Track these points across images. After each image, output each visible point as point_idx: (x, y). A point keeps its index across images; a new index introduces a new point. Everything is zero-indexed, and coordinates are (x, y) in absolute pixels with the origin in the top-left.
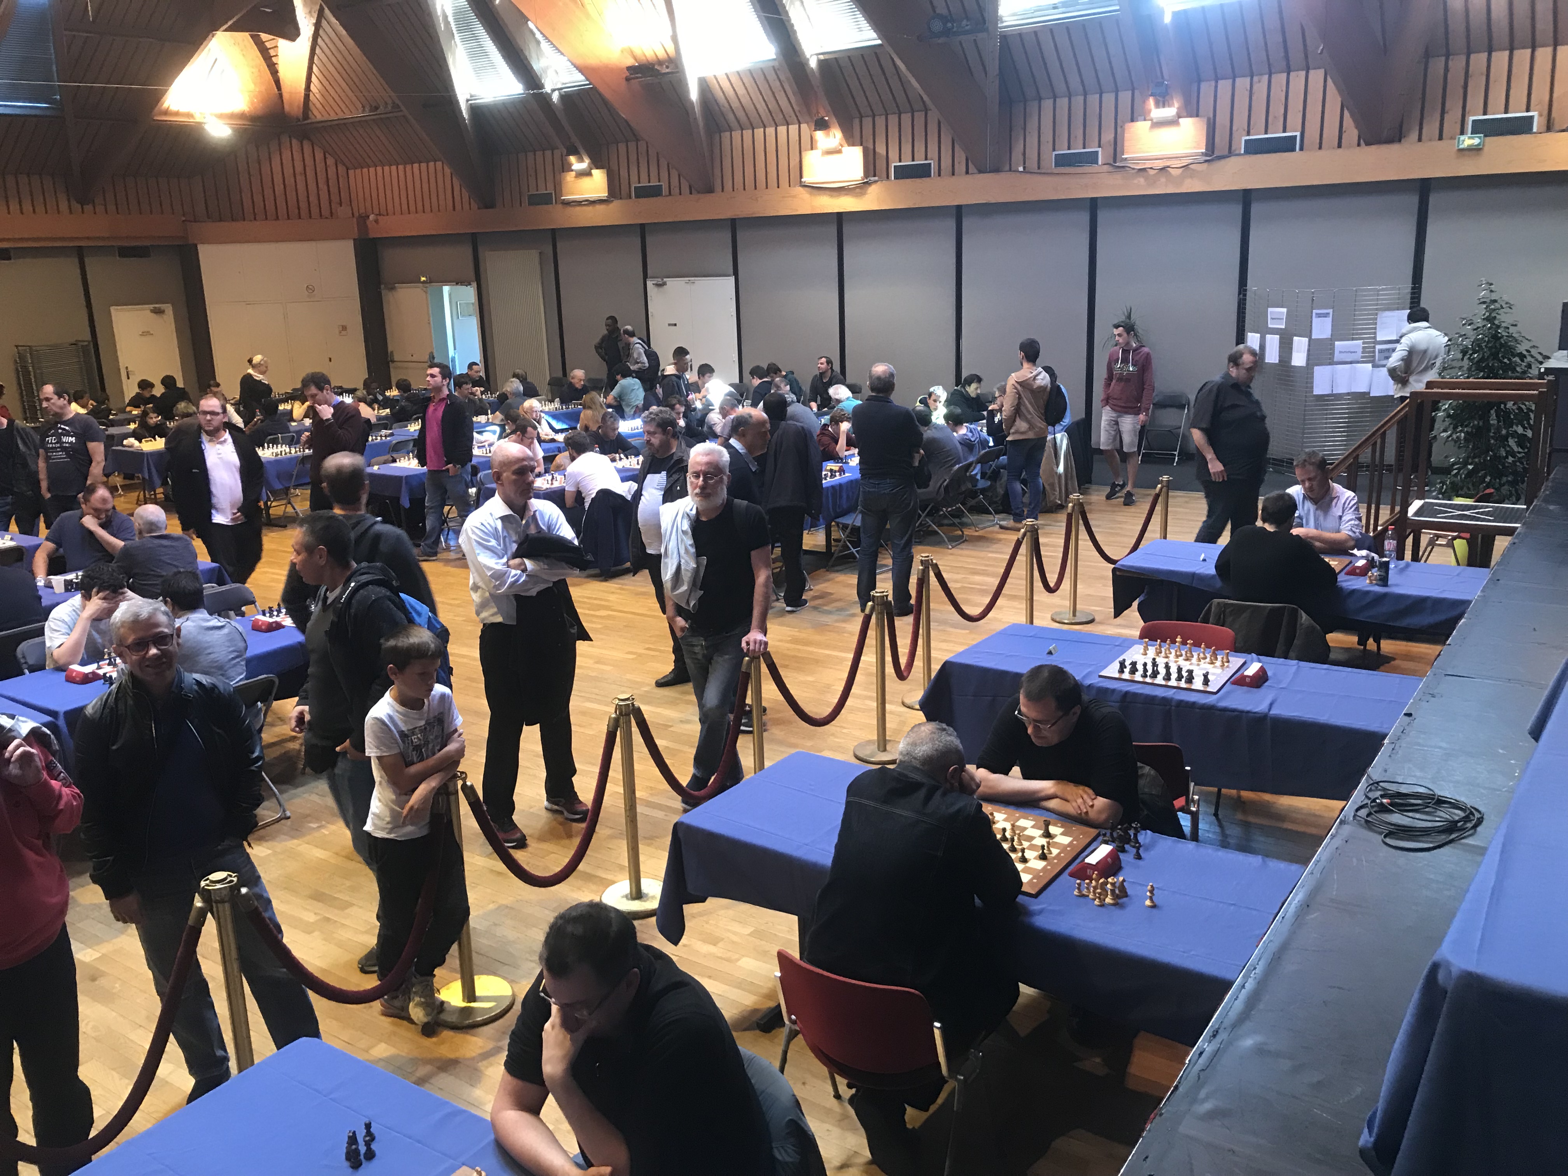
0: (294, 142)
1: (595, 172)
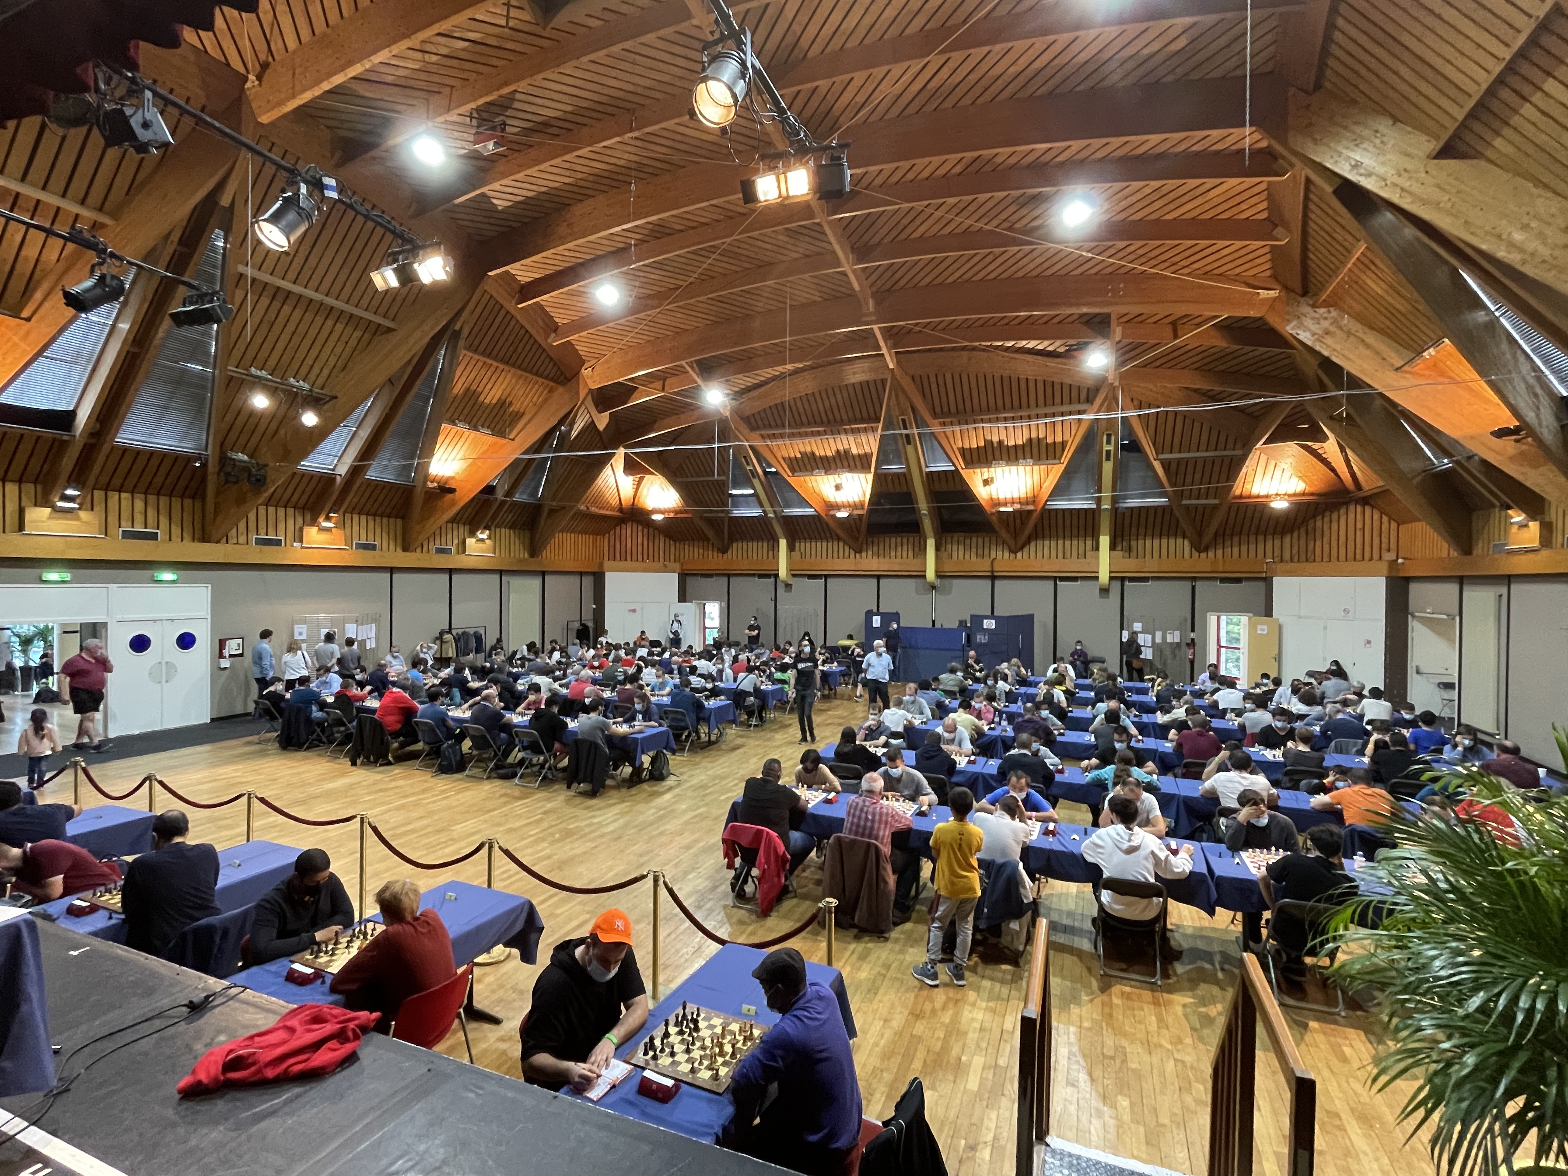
0: (1359, 508)
1: (1531, 524)
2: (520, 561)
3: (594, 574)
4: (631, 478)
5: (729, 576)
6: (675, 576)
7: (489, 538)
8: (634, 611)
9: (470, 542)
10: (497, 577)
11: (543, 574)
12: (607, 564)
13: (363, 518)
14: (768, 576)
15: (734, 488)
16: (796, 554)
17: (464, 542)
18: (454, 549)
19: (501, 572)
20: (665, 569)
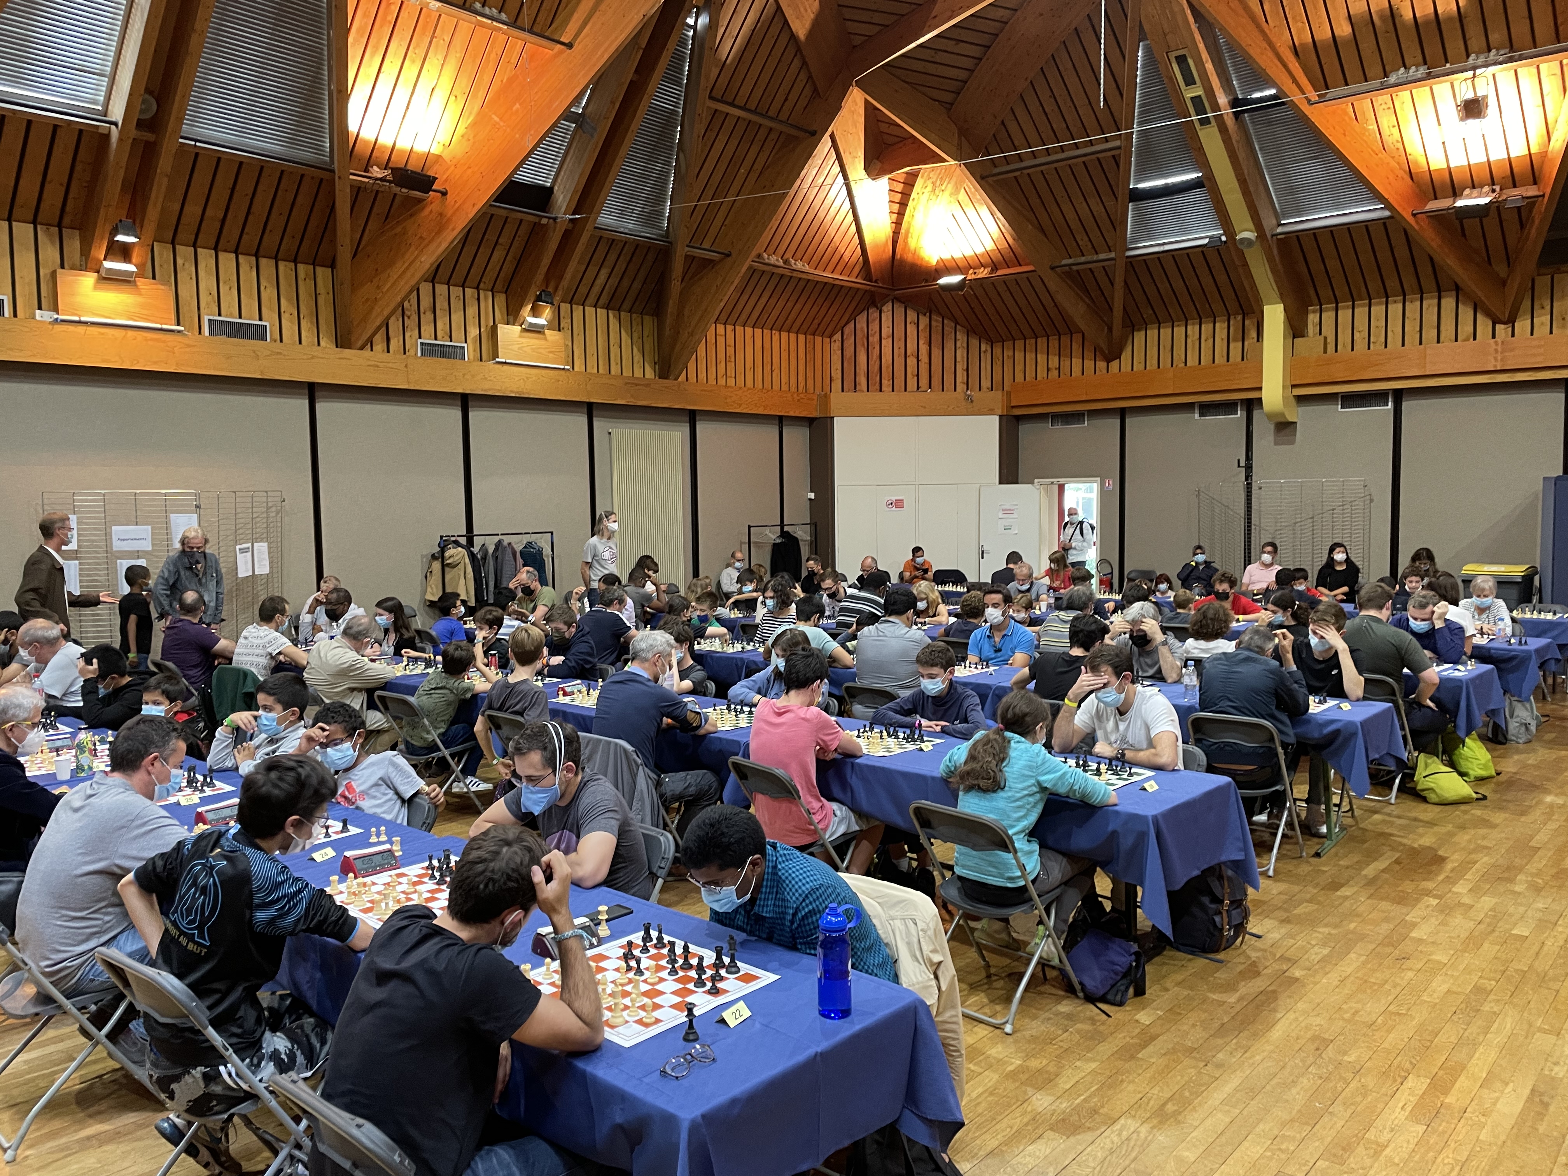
2: (633, 383)
3: (810, 422)
4: (884, 182)
5: (1123, 413)
6: (993, 422)
7: (557, 324)
8: (899, 504)
9: (508, 333)
10: (582, 420)
11: (692, 417)
12: (837, 398)
13: (227, 260)
14: (1228, 407)
15: (1142, 176)
16: (1310, 344)
17: (494, 330)
18: (470, 350)
19: (590, 409)
20: (970, 408)
